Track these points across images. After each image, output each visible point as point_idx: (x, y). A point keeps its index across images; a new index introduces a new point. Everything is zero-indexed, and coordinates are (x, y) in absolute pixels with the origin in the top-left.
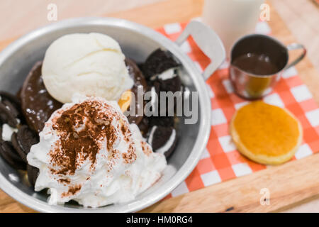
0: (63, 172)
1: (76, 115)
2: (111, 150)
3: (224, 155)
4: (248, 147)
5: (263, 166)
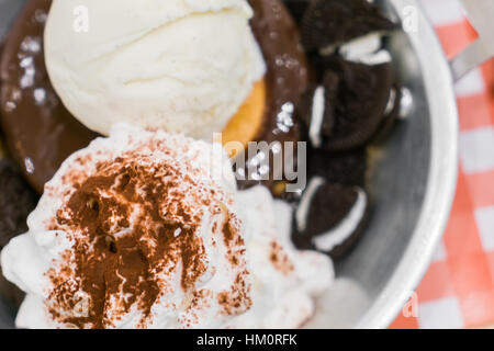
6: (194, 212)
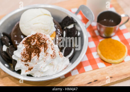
0: (26, 61)
1: (32, 38)
2: (46, 52)
3: (94, 59)
4: (104, 56)
5: (111, 64)
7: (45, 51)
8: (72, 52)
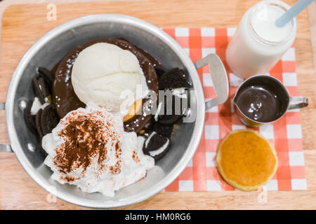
0: (62, 167)
2: (100, 164)
5: (234, 188)
6: (106, 139)
7: (99, 161)
8: (165, 146)
